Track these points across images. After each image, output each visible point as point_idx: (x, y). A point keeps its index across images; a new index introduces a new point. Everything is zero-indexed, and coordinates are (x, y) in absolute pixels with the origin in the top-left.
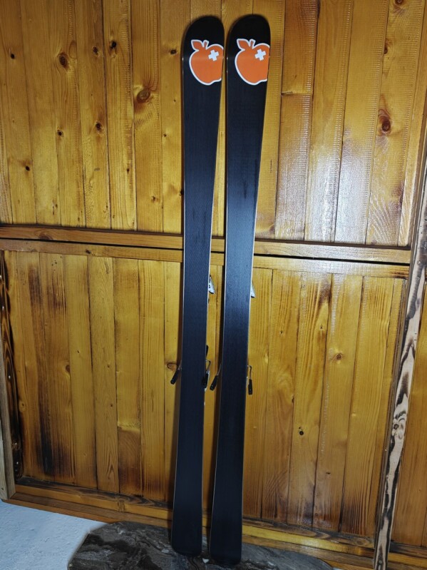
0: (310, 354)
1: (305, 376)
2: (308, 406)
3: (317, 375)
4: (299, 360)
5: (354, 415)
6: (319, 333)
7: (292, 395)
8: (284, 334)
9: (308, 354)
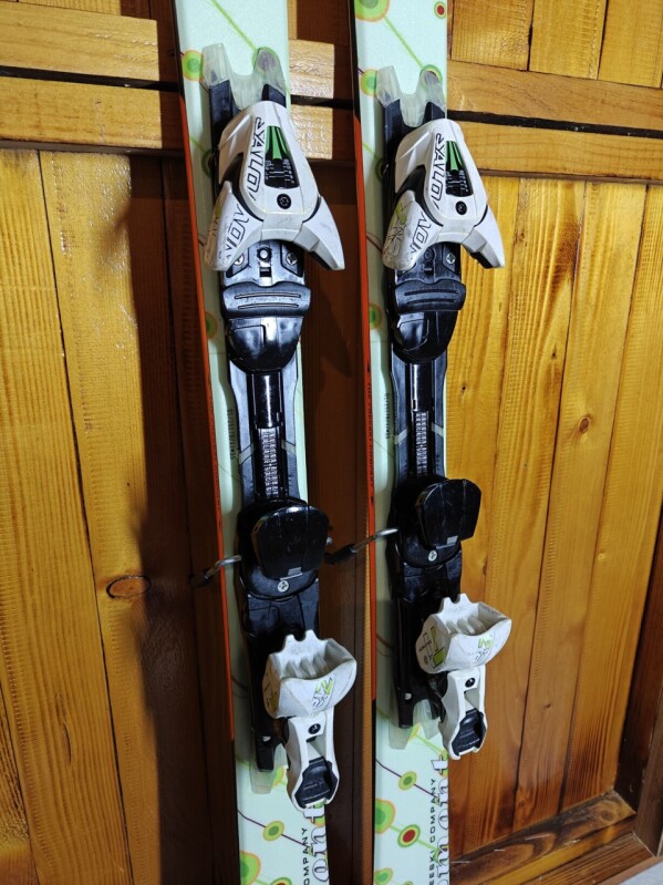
0: (526, 434)
1: (513, 497)
2: (517, 570)
3: (538, 487)
4: (502, 456)
5: (602, 557)
6: (549, 372)
7: (483, 556)
8: (469, 393)
9: (523, 435)
